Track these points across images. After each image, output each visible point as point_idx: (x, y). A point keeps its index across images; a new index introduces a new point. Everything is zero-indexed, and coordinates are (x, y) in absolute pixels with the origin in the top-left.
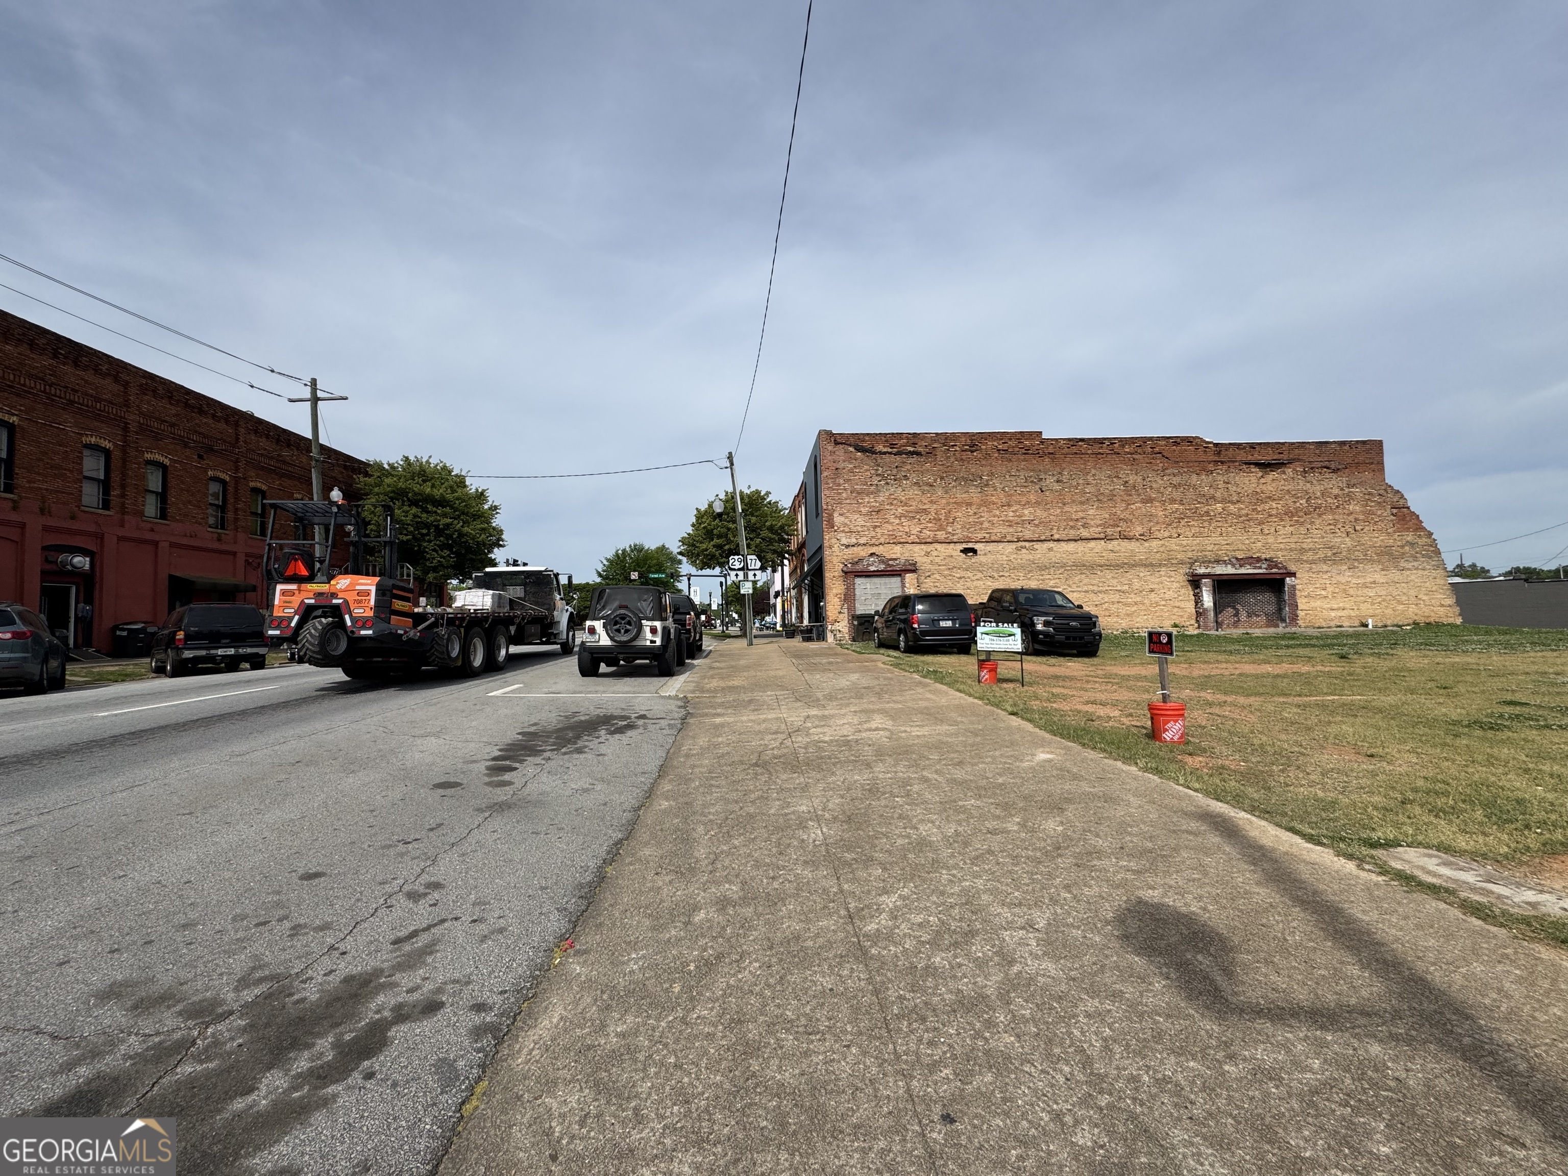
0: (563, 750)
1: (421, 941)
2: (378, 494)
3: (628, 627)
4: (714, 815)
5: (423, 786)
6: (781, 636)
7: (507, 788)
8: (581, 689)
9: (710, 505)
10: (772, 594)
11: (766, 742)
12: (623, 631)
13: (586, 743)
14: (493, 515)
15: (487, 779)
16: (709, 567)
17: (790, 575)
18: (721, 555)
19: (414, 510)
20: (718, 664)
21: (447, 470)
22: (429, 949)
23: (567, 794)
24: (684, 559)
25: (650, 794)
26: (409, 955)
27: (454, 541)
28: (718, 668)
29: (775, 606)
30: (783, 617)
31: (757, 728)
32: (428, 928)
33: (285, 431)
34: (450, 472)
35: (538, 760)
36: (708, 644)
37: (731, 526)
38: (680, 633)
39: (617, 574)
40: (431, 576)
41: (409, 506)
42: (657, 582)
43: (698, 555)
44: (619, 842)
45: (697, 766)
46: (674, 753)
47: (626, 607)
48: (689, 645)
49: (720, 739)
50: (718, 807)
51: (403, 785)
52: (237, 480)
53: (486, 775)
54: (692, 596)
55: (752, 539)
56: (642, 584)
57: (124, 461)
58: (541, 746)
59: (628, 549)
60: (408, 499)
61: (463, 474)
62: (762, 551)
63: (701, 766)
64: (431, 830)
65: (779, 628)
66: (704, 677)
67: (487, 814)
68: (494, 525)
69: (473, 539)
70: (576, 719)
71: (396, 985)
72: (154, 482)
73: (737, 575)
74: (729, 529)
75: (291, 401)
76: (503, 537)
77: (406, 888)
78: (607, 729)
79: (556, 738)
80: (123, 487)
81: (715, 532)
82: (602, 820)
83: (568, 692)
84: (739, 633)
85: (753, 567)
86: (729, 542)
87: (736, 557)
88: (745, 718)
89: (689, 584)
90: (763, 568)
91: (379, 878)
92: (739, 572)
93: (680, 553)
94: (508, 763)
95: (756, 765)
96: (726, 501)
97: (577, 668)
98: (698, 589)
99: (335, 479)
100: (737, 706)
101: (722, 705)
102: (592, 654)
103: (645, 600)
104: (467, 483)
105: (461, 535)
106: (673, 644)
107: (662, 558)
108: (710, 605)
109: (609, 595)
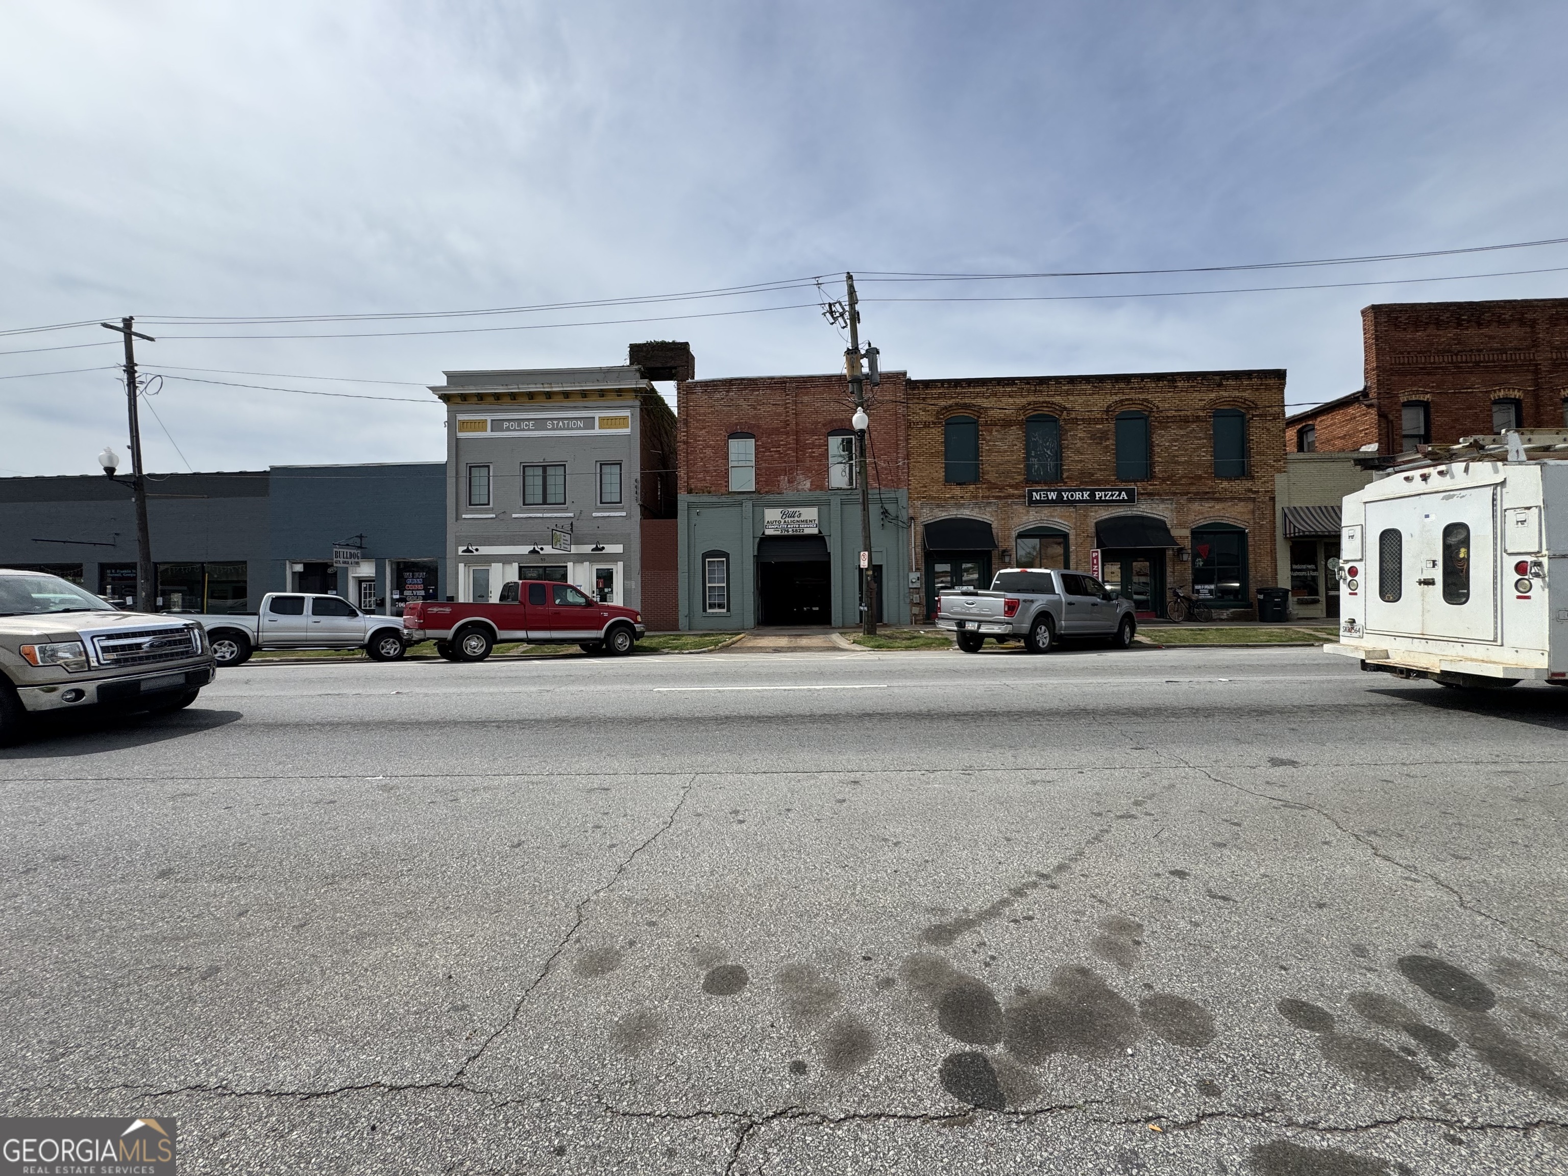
57: (1538, 406)
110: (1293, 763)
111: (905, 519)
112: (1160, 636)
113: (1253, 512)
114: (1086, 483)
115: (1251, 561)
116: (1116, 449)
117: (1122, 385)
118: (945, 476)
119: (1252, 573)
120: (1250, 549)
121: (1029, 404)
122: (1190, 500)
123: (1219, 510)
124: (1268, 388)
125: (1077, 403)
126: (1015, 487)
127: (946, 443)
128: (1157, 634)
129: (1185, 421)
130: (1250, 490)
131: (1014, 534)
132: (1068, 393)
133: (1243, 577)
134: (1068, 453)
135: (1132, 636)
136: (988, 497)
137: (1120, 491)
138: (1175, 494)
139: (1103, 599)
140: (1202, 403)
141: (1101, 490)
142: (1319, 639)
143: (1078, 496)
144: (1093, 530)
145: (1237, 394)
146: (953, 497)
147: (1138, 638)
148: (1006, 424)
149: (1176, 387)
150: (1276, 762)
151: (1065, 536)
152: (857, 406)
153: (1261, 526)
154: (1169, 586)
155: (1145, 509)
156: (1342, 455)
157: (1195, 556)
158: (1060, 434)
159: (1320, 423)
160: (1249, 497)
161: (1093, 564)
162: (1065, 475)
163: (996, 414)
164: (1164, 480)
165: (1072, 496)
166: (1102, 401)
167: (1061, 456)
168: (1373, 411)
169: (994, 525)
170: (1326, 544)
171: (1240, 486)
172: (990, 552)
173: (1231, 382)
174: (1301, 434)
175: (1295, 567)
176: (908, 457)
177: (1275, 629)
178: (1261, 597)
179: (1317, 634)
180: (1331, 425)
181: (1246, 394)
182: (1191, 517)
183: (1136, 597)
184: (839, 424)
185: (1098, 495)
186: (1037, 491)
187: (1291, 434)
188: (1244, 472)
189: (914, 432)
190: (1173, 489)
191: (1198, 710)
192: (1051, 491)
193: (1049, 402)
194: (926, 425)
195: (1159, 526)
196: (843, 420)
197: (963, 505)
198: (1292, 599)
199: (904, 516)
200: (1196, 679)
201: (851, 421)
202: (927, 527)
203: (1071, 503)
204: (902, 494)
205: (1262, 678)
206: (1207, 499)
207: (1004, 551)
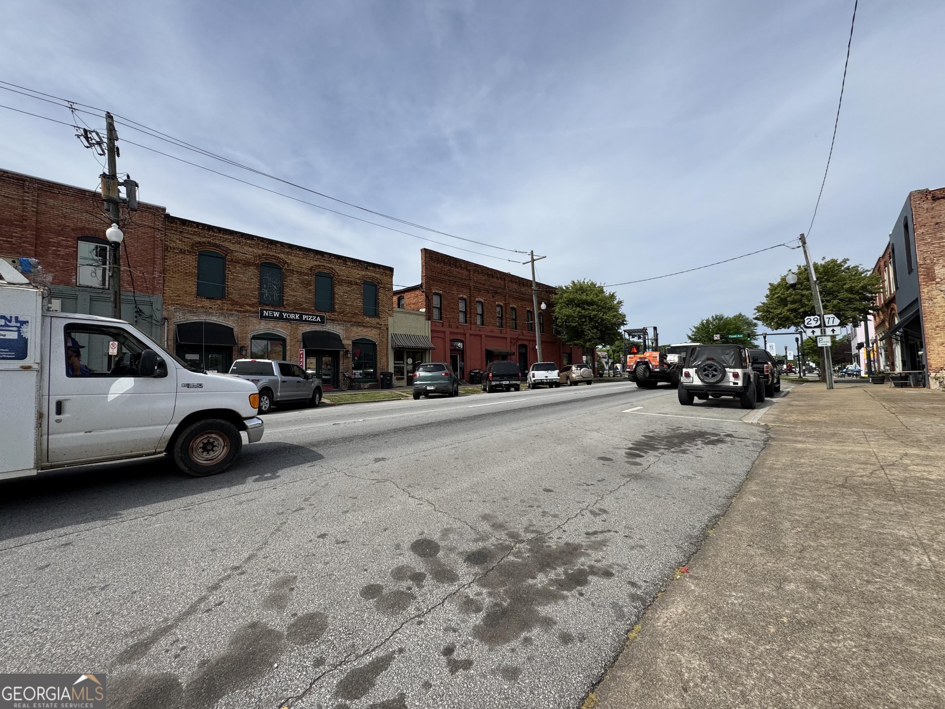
0: (672, 450)
1: (600, 537)
2: (561, 303)
3: (715, 373)
4: (799, 516)
5: (593, 457)
6: (868, 382)
7: (639, 467)
8: (681, 413)
9: (784, 279)
10: (854, 344)
11: (853, 469)
12: (710, 376)
13: (688, 448)
14: (619, 307)
15: (626, 460)
16: (784, 327)
17: (876, 328)
18: (794, 316)
19: (578, 309)
20: (796, 403)
21: (593, 285)
22: (603, 543)
23: (677, 477)
24: (760, 323)
25: (740, 490)
26: (594, 542)
27: (599, 324)
28: (796, 406)
29: (858, 356)
30: (869, 365)
31: (842, 456)
32: (602, 532)
33: (522, 278)
34: (595, 285)
35: (656, 453)
36: (784, 386)
37: (805, 292)
38: (759, 378)
39: (703, 337)
40: (588, 344)
41: (576, 307)
42: (735, 341)
43: (773, 319)
44: (717, 516)
45: (781, 477)
46: (759, 465)
47: (712, 359)
48: (767, 387)
49: (802, 461)
50: (804, 511)
51: (583, 455)
52: (505, 304)
53: (625, 457)
54: (768, 350)
55: (828, 301)
56: (723, 343)
57: (470, 303)
58: (657, 445)
59: (711, 319)
60: (575, 304)
61: (602, 285)
62: (840, 310)
63: (785, 478)
64: (599, 481)
65: (863, 374)
66: (784, 412)
67: (628, 479)
68: (620, 312)
69: (609, 322)
70: (679, 431)
71: (588, 555)
72: (479, 311)
73: (813, 332)
74: (803, 296)
75: (524, 264)
76: (626, 319)
77: (589, 508)
78: (702, 441)
79: (667, 442)
80: (470, 313)
81: (789, 299)
82: (703, 499)
83: (672, 414)
84: (818, 379)
85: (831, 324)
86: (803, 305)
87: (812, 317)
88: (827, 447)
89: (765, 341)
90: (842, 324)
91: (577, 500)
92: (815, 329)
93: (756, 319)
94: (638, 452)
95: (842, 486)
96: (800, 274)
97: (678, 399)
98: (774, 344)
99: (542, 298)
100: (818, 437)
101: (800, 434)
102: (688, 390)
103: (727, 354)
104: (604, 290)
105: (603, 320)
106: (752, 387)
107: (740, 323)
108: (786, 356)
109: (699, 352)
110: (383, 459)
111: (159, 318)
112: (335, 399)
113: (379, 335)
114: (297, 309)
115: (378, 359)
116: (315, 292)
117: (320, 257)
118: (197, 291)
119: (378, 365)
120: (378, 352)
121: (263, 255)
122: (352, 325)
123: (365, 332)
124: (386, 275)
125: (294, 260)
126: (252, 305)
127: (199, 267)
128: (333, 397)
129: (350, 283)
130: (378, 323)
131: (250, 336)
132: (288, 254)
133: (374, 366)
134: (287, 290)
135: (320, 399)
136: (231, 310)
137: (317, 316)
138: (345, 321)
139: (304, 378)
140: (359, 276)
141: (306, 315)
142: (403, 396)
143: (292, 316)
144: (301, 337)
145: (373, 274)
146: (203, 307)
147: (323, 400)
148: (247, 264)
149: (347, 264)
150: (377, 460)
151: (284, 340)
152: (112, 222)
153: (383, 341)
154: (341, 371)
155: (330, 328)
156: (413, 312)
157: (354, 355)
158: (282, 278)
159: (407, 295)
160: (377, 327)
161: (300, 358)
162: (285, 303)
163: (240, 256)
164: (340, 313)
165: (289, 316)
166: (308, 263)
167: (283, 290)
168: (424, 294)
169: (235, 329)
170: (407, 352)
171: (374, 321)
172: (231, 347)
173: (371, 268)
174: (399, 299)
175: (396, 362)
176: (164, 271)
177: (386, 392)
178: (382, 376)
179: (403, 394)
180: (410, 298)
181: (377, 276)
182: (352, 335)
183: (324, 377)
184: (92, 233)
185: (304, 317)
186: (266, 310)
187: (395, 299)
188: (376, 314)
189: (170, 254)
190: (344, 318)
191: (346, 438)
192: (276, 311)
193: (276, 257)
194: (182, 252)
195: (336, 338)
196: (97, 230)
197: (211, 313)
198: (394, 377)
199: (158, 316)
200: (348, 422)
201: (105, 232)
202: (180, 327)
203: (288, 320)
204: (157, 299)
205: (378, 418)
206: (360, 326)
207: (242, 347)
